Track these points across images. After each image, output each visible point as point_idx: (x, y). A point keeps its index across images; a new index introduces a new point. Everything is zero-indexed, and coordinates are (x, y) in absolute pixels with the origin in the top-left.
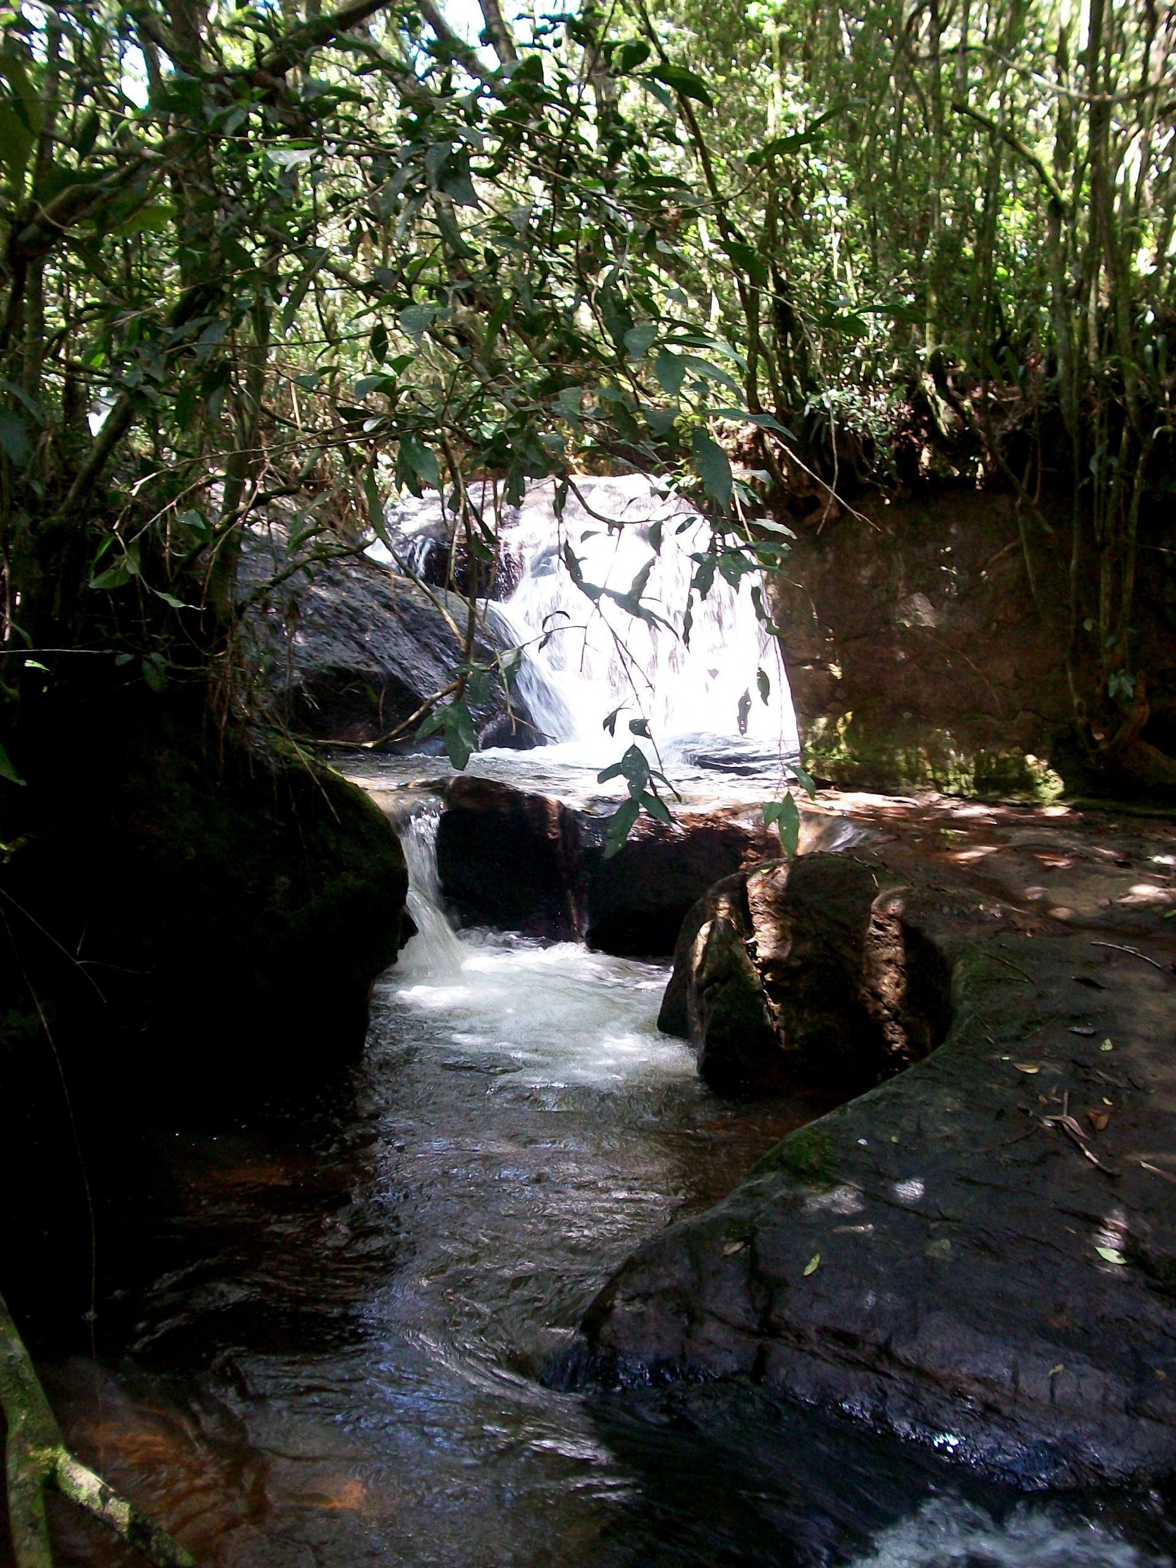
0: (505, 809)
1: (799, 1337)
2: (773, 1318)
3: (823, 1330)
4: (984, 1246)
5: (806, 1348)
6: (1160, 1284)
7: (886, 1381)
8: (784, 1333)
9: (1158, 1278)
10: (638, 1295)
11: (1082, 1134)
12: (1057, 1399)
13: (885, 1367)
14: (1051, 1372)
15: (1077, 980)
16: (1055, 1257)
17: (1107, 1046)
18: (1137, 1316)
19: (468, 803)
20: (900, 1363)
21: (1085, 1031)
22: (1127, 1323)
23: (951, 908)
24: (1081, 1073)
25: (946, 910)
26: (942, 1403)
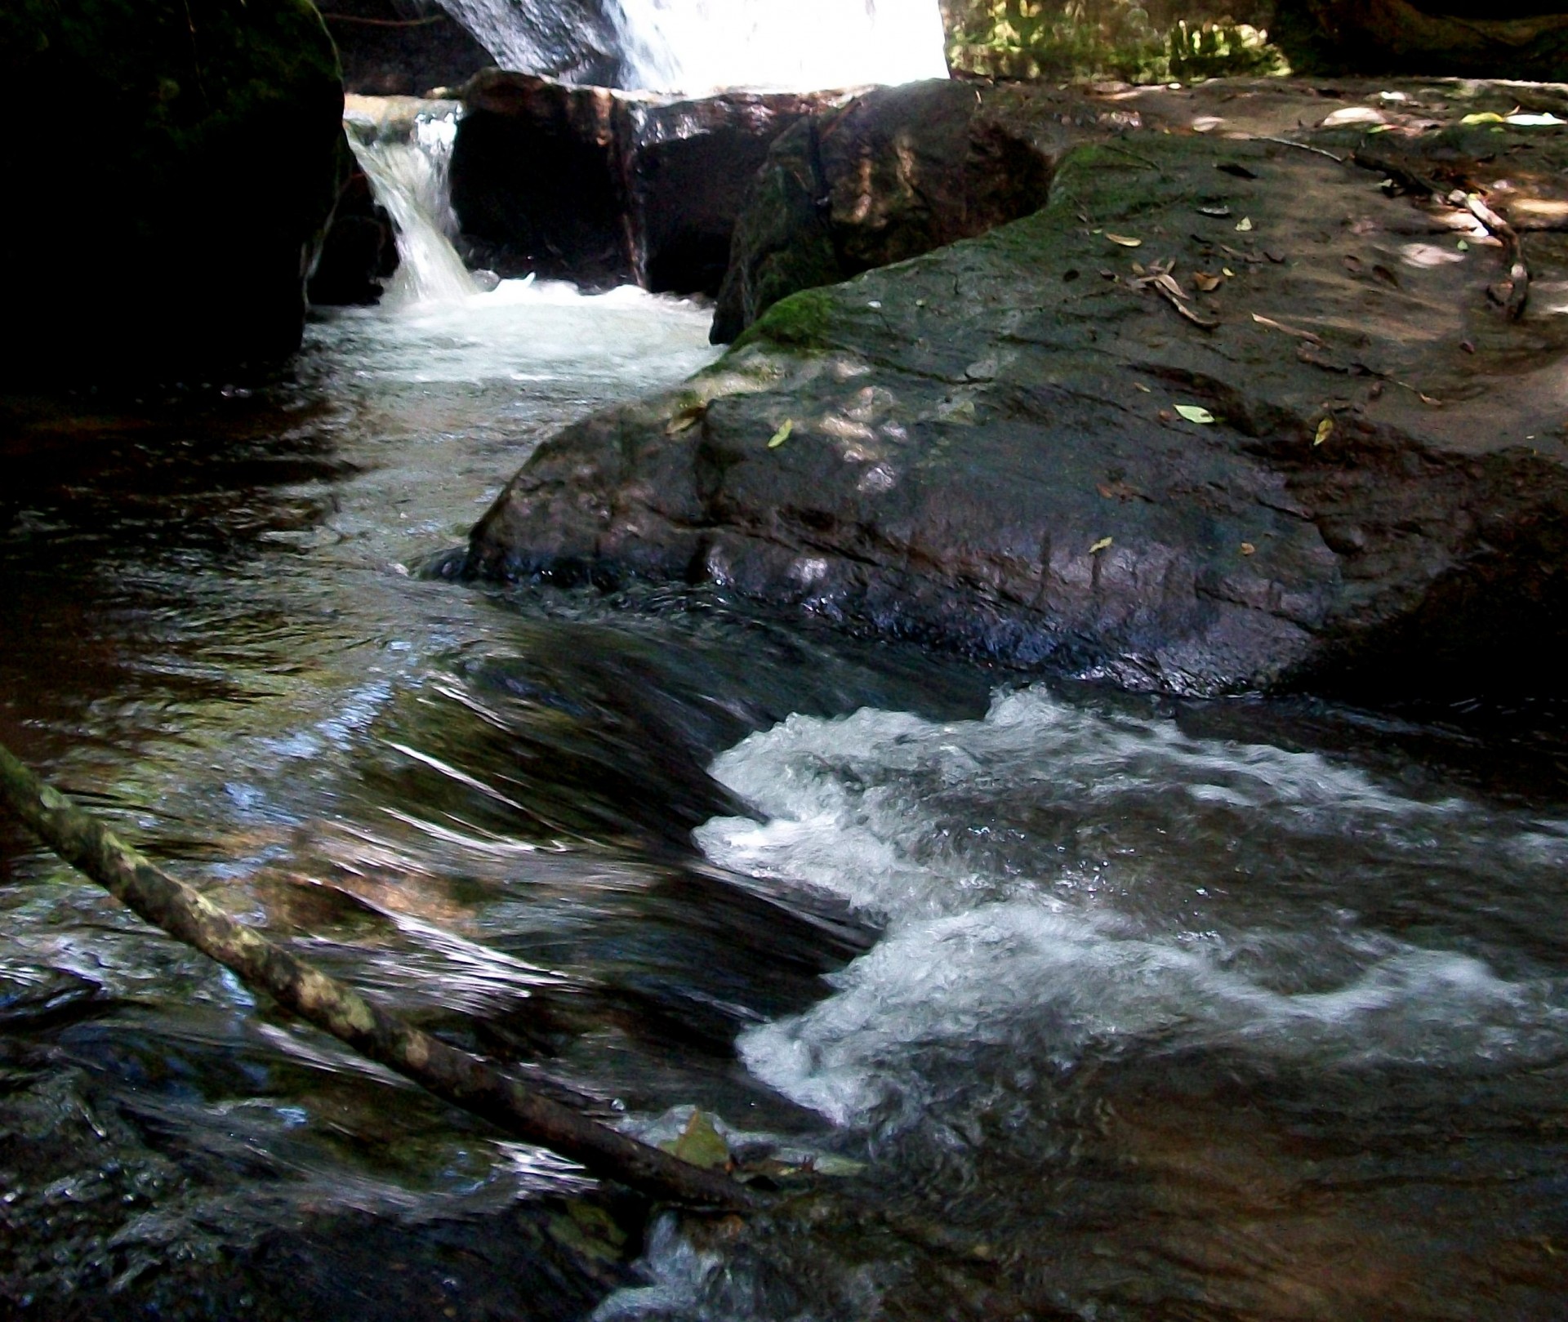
0: (542, 110)
1: (755, 520)
2: (722, 500)
3: (789, 513)
4: (1019, 408)
5: (763, 533)
6: (1257, 441)
7: (867, 570)
8: (734, 518)
9: (1256, 436)
10: (543, 484)
11: (1180, 294)
12: (1102, 581)
13: (868, 551)
14: (1095, 547)
15: (1221, 168)
16: (1119, 417)
17: (1245, 225)
18: (1223, 483)
19: (494, 105)
20: (889, 545)
21: (1218, 212)
22: (1209, 492)
23: (1073, 118)
24: (1201, 248)
25: (1066, 120)
26: (941, 592)
